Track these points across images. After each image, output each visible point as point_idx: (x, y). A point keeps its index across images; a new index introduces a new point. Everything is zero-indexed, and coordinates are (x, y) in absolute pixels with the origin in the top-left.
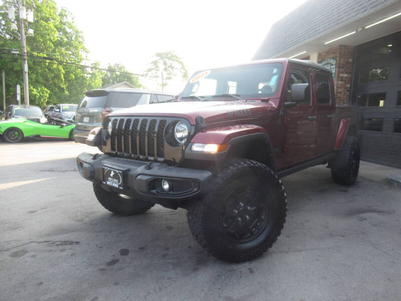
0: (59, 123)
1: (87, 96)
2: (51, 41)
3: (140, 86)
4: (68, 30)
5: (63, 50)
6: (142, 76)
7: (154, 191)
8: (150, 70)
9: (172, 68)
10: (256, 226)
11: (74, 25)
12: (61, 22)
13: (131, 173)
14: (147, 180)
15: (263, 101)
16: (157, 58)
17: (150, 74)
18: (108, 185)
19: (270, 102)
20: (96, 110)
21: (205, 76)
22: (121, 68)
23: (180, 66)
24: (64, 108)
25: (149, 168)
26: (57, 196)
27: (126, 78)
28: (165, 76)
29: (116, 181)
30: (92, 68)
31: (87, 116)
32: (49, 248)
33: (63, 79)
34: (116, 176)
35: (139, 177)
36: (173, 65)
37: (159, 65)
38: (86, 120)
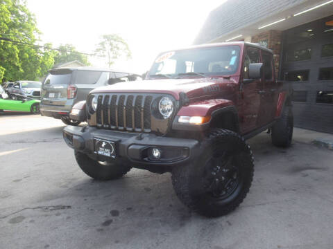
0: (20, 98)
1: (52, 74)
2: (5, 22)
3: (89, 64)
4: (21, 13)
5: (17, 31)
6: (91, 55)
7: (146, 159)
8: (98, 50)
9: (118, 48)
10: (229, 185)
11: (26, 8)
12: (14, 5)
13: (122, 143)
14: (140, 150)
15: (225, 78)
16: (104, 40)
17: (98, 53)
18: (100, 155)
19: (231, 79)
20: (62, 87)
21: (170, 56)
22: (71, 49)
23: (125, 47)
24: (24, 84)
25: (140, 138)
26: (36, 166)
27: (77, 57)
28: (111, 55)
29: (108, 150)
30: (45, 48)
31: (52, 92)
32: (45, 213)
33: (18, 58)
34: (107, 146)
35: (131, 147)
36: (118, 46)
37: (105, 46)
38: (52, 95)
